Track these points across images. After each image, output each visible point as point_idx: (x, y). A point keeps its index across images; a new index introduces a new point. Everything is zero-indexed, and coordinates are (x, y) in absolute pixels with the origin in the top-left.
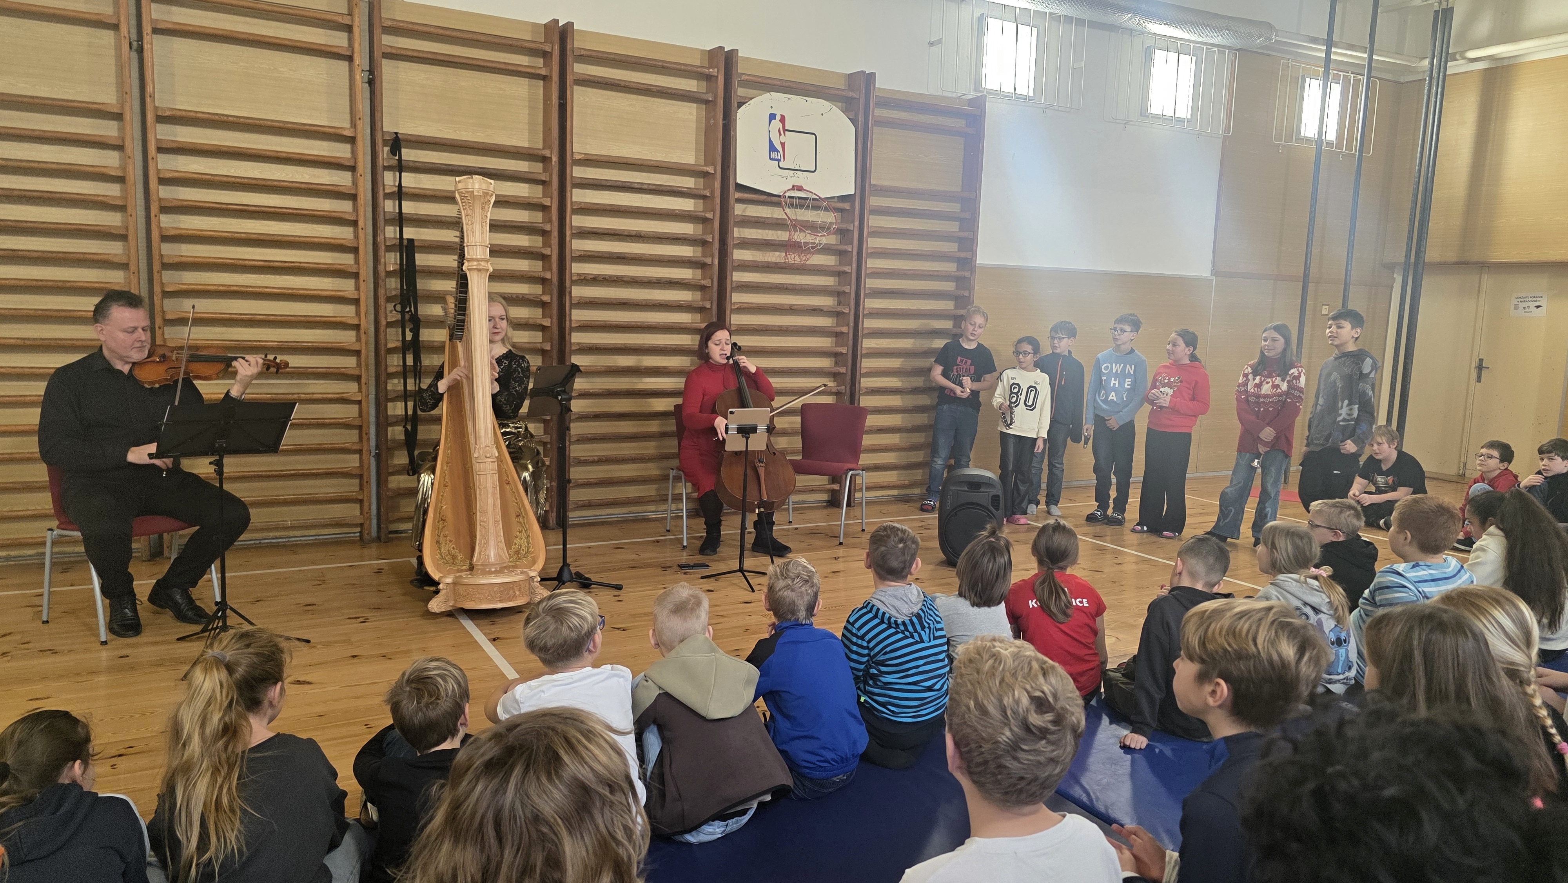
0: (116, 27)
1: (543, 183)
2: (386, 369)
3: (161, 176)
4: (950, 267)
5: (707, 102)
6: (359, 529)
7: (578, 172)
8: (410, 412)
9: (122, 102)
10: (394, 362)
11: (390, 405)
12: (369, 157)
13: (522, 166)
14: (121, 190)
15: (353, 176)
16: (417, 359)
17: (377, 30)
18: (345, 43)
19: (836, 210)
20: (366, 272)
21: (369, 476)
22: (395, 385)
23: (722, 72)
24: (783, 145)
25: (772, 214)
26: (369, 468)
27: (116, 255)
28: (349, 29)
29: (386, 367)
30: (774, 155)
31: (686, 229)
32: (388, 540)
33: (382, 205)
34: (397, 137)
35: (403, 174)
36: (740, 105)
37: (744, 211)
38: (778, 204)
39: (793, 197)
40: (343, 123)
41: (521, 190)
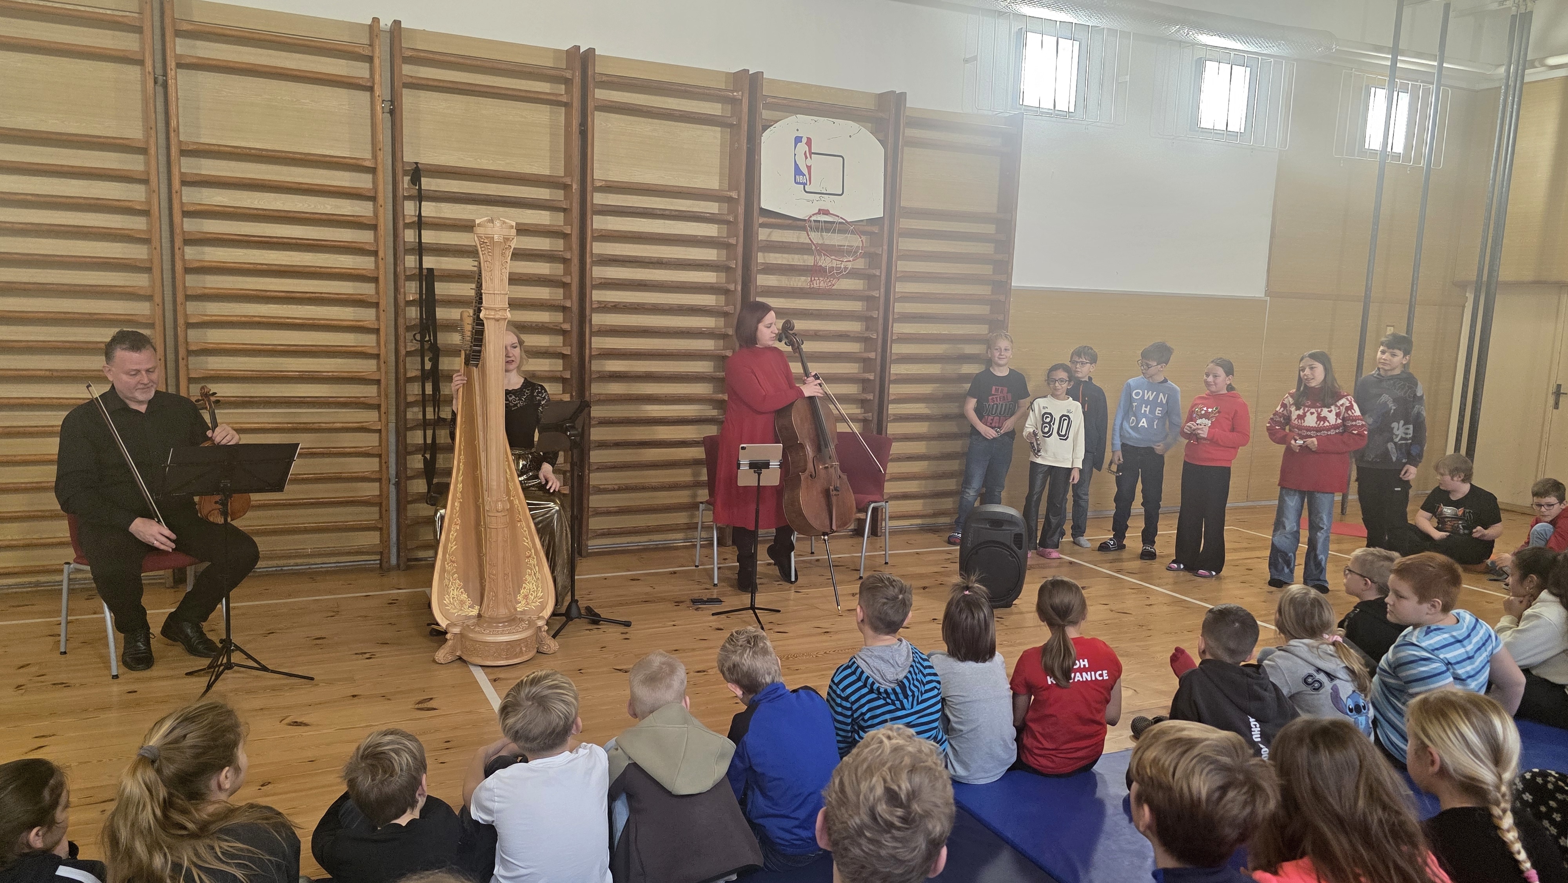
0: (141, 63)
1: (564, 210)
2: (405, 398)
3: (185, 209)
4: (984, 290)
5: (731, 126)
6: (378, 557)
7: (599, 199)
8: (429, 441)
9: (147, 137)
10: (414, 390)
11: (409, 434)
12: (391, 187)
13: (542, 194)
14: (147, 223)
15: (374, 205)
16: (436, 388)
17: (398, 61)
18: (367, 75)
19: (864, 233)
20: (387, 302)
21: (388, 505)
22: (414, 414)
23: (746, 95)
24: (809, 168)
25: (798, 238)
26: (388, 497)
27: (141, 287)
28: (370, 59)
29: (406, 395)
30: (800, 179)
31: (710, 254)
32: (408, 568)
33: (401, 235)
34: (417, 167)
35: (423, 203)
36: (765, 128)
37: (769, 235)
38: (803, 228)
39: (819, 221)
40: (364, 154)
41: (542, 218)
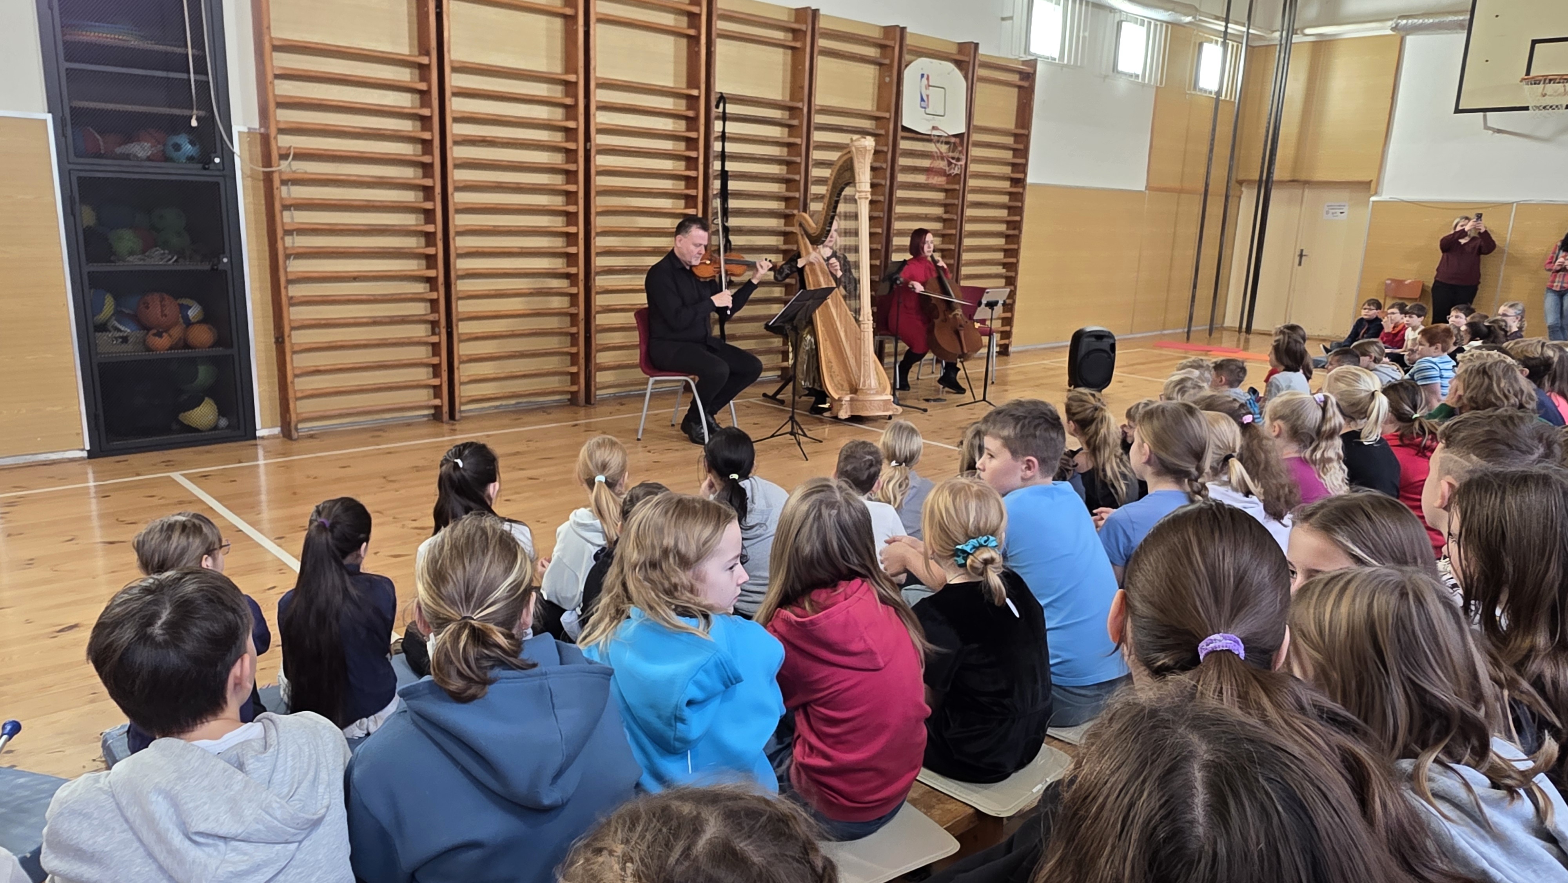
1: (790, 126)
3: (598, 127)
4: (1013, 186)
5: (882, 65)
7: (817, 119)
9: (567, 72)
13: (776, 114)
14: (565, 137)
17: (713, 17)
19: (947, 143)
23: (897, 43)
24: (928, 96)
28: (699, 16)
30: (923, 104)
34: (722, 95)
35: (727, 123)
36: (906, 66)
37: (905, 145)
39: (932, 135)
40: (682, 85)
